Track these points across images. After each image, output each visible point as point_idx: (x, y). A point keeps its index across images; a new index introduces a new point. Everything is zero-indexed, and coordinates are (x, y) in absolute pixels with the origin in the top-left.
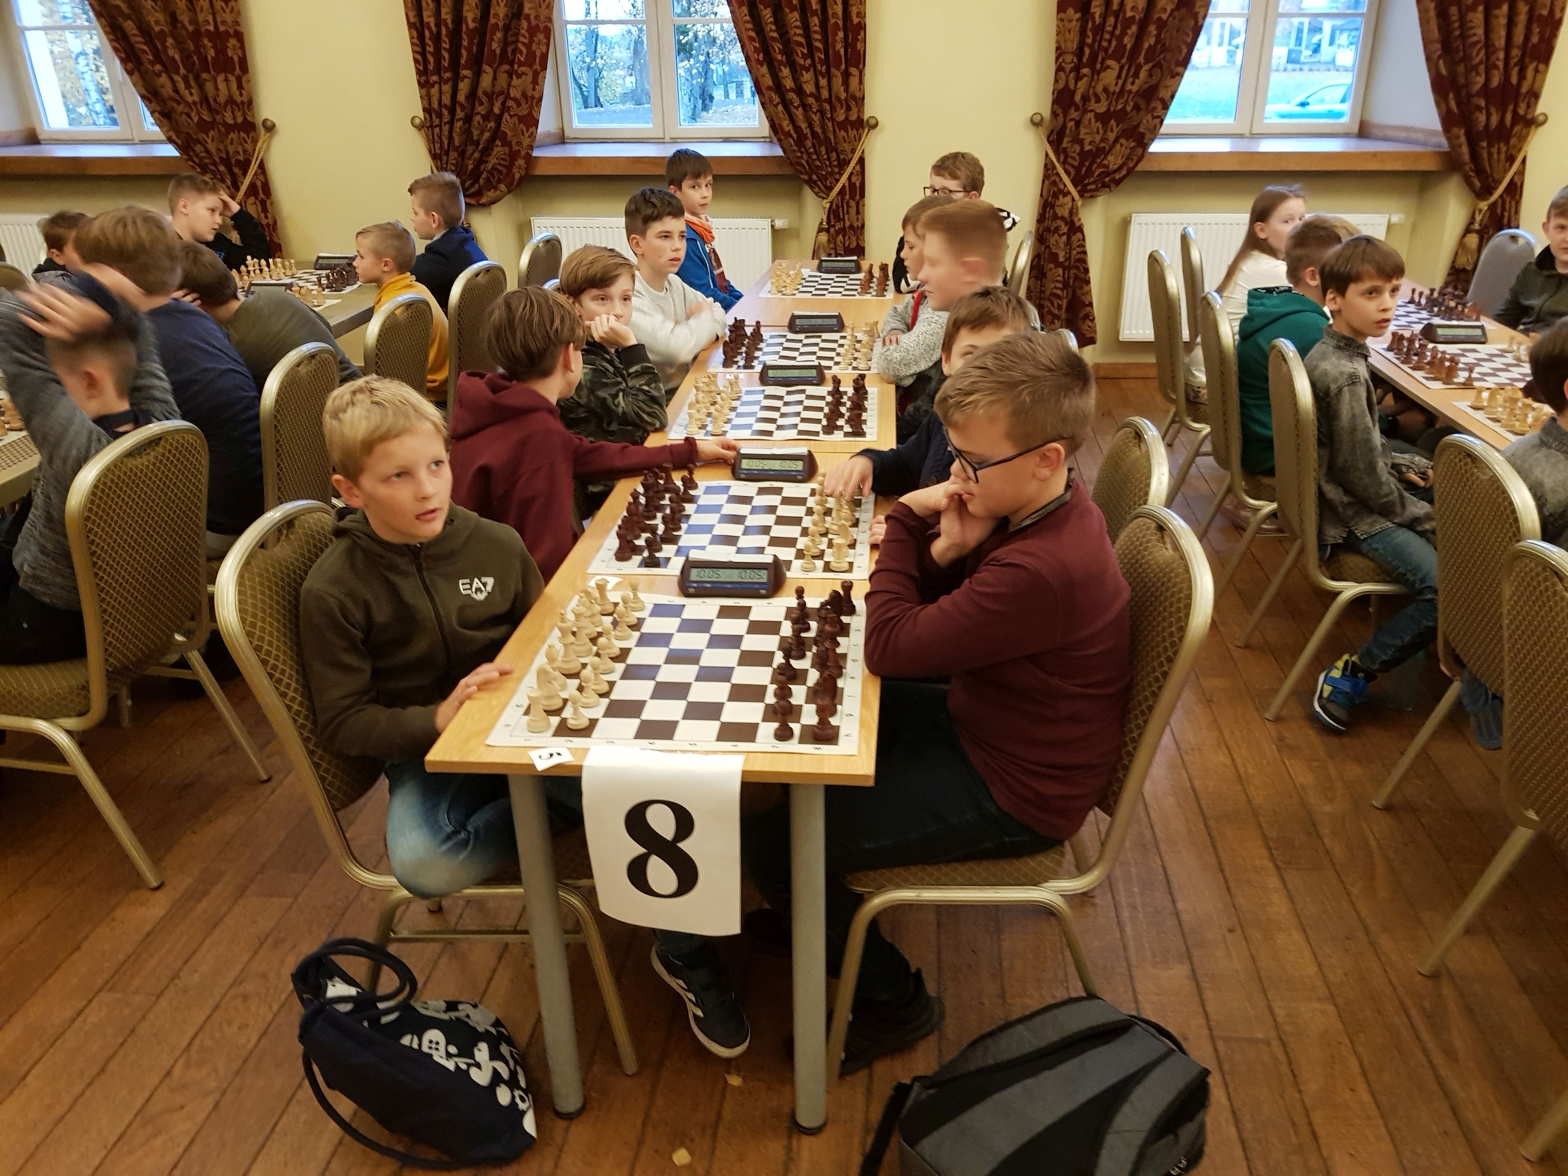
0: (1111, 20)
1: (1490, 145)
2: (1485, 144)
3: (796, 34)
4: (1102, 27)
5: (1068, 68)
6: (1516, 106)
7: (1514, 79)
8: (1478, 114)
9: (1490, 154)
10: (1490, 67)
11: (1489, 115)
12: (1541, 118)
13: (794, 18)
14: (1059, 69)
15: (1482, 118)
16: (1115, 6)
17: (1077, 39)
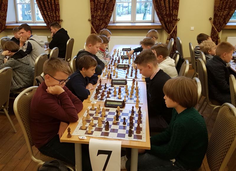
0: (99, 3)
1: (168, 24)
2: (167, 24)
3: (47, 6)
4: (97, 4)
5: (93, 11)
6: (173, 17)
7: (171, 13)
8: (165, 19)
9: (169, 26)
10: (166, 10)
11: (167, 19)
12: (179, 19)
13: (46, 3)
14: (91, 12)
15: (166, 19)
16: (99, 1)
17: (94, 7)
